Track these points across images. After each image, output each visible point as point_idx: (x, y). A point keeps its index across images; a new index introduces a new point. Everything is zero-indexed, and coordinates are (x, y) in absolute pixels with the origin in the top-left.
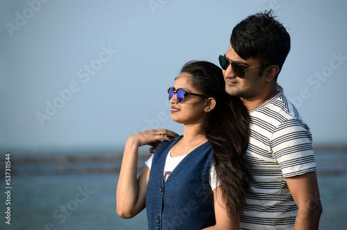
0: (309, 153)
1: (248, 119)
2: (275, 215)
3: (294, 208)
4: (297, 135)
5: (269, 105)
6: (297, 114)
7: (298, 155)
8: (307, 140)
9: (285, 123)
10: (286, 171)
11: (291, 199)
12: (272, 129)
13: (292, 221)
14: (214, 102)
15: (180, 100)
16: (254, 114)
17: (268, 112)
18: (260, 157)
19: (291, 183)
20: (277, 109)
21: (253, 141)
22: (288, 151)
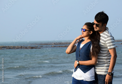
0: (114, 43)
1: (100, 36)
2: (106, 58)
3: (111, 56)
4: (111, 39)
5: (105, 32)
6: (111, 34)
7: (112, 44)
8: (113, 40)
9: (108, 37)
10: (109, 48)
11: (110, 54)
12: (105, 38)
13: (110, 59)
14: (92, 32)
15: (84, 31)
16: (101, 34)
17: (104, 34)
18: (103, 45)
19: (110, 50)
20: (106, 33)
21: (101, 41)
22: (109, 43)
